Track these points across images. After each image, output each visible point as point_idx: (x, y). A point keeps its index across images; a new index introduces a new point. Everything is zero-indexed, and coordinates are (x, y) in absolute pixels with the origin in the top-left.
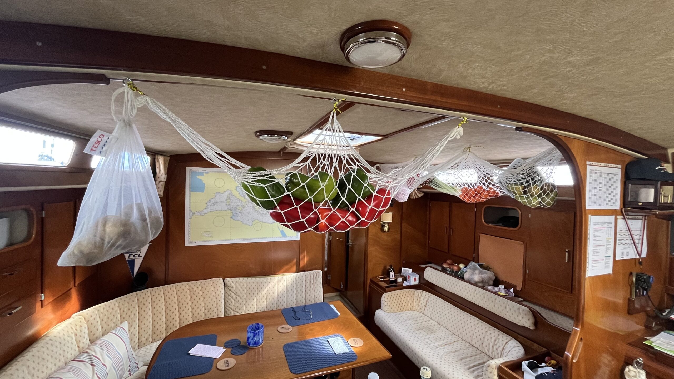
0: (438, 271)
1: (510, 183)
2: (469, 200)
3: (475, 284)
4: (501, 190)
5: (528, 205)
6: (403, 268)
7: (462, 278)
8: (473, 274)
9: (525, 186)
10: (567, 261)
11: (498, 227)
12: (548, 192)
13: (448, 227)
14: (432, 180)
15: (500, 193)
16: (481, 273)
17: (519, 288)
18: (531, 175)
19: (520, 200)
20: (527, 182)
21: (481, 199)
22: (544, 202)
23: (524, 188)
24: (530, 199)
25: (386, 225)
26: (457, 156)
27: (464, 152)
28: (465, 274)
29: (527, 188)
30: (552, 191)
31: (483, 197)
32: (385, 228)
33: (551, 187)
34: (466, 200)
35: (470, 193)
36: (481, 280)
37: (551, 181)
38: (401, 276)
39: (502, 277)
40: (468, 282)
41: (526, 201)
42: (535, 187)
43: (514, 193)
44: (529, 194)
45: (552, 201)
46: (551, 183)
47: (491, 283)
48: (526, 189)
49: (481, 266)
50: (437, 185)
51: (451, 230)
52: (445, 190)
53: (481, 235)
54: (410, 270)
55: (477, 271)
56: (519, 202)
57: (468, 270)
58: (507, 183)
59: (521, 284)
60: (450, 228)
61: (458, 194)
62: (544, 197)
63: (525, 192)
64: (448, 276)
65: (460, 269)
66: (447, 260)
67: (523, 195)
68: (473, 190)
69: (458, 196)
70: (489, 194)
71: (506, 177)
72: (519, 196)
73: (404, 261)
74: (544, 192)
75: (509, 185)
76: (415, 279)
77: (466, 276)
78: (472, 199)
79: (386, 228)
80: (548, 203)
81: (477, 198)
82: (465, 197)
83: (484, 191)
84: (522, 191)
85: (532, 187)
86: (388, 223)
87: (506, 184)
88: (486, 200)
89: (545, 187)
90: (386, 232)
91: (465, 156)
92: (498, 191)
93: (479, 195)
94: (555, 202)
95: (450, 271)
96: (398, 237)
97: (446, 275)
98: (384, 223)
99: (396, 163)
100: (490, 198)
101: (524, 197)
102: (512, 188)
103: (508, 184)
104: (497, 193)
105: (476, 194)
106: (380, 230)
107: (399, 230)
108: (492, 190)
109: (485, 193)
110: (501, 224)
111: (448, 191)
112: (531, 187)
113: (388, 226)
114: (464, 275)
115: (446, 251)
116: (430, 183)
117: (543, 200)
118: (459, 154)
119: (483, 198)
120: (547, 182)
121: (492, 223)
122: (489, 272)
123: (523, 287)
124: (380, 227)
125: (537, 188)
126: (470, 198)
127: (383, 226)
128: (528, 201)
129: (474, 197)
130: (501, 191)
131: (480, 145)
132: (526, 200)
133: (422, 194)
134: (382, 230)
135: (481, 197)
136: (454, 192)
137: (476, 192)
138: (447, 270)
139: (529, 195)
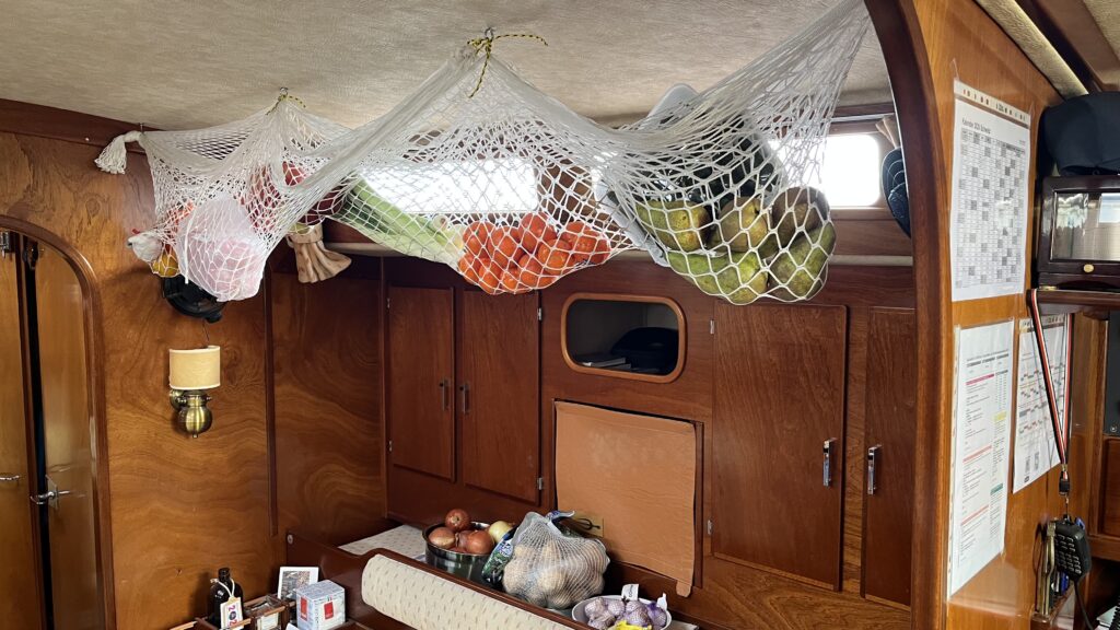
0: (411, 570)
1: (648, 198)
2: (495, 283)
3: (541, 608)
4: (615, 233)
5: (723, 294)
6: (283, 569)
7: (494, 587)
8: (534, 563)
9: (708, 208)
10: (826, 481)
11: (614, 373)
12: (798, 230)
13: (451, 384)
14: (348, 198)
15: (613, 245)
16: (563, 552)
17: (683, 590)
18: (730, 157)
19: (691, 275)
20: (717, 188)
21: (541, 276)
22: (783, 277)
23: (707, 214)
24: (733, 265)
25: (195, 401)
26: (440, 78)
27: (466, 59)
28: (506, 570)
29: (717, 218)
30: (813, 227)
31: (545, 266)
32: (189, 418)
33: (811, 206)
34: (482, 282)
35: (497, 248)
36: (561, 583)
37: (810, 181)
38: (276, 603)
39: (632, 556)
40: (519, 600)
41: (715, 275)
42: (752, 209)
43: (669, 241)
44: (724, 243)
45: (815, 273)
46: (813, 191)
47: (598, 583)
48: (716, 222)
49: (562, 524)
50: (372, 221)
51: (463, 393)
52: (403, 239)
53: (560, 404)
54: (314, 571)
55: (547, 551)
56: (688, 283)
57: (519, 550)
58: (639, 198)
59: (691, 571)
60: (457, 388)
61: (452, 253)
62: (784, 257)
63: (709, 237)
64: (449, 584)
65: (491, 545)
66: (447, 511)
67: (703, 251)
68: (507, 234)
69: (454, 266)
70: (571, 252)
71: (634, 170)
72: (685, 254)
73: (290, 537)
74: (787, 232)
75: (647, 206)
76: (329, 610)
77: (512, 578)
78: (507, 277)
79: (195, 417)
80: (801, 284)
81: (524, 269)
82: (478, 267)
83: (551, 236)
84: (697, 231)
85: (740, 209)
86: (203, 394)
87: (634, 202)
88: (557, 278)
89: (789, 210)
90: (194, 432)
91: (469, 80)
92: (603, 235)
93: (532, 256)
94: (822, 277)
95: (457, 561)
96: (258, 441)
97: (439, 580)
98: (185, 394)
99: (210, 125)
100: (574, 268)
101: (705, 257)
102: (660, 222)
103: (641, 200)
104: (602, 246)
105: (521, 255)
106: (169, 426)
107: (260, 413)
108: (582, 234)
109: (554, 248)
110: (623, 361)
111: (413, 246)
112: (736, 208)
113: (204, 405)
114: (502, 573)
115: (448, 472)
116: (343, 212)
117: (781, 267)
118: (448, 70)
119: (545, 272)
120: (798, 184)
121: (596, 357)
122: (589, 543)
123: (697, 582)
124: (169, 415)
125: (757, 213)
126: (499, 273)
127: (180, 407)
128: (720, 276)
129: (513, 268)
130: (617, 238)
131: (531, 26)
132: (712, 273)
133: (346, 263)
134: (178, 424)
135: (537, 268)
136: (436, 247)
137: (519, 245)
138: (445, 557)
139: (724, 249)
